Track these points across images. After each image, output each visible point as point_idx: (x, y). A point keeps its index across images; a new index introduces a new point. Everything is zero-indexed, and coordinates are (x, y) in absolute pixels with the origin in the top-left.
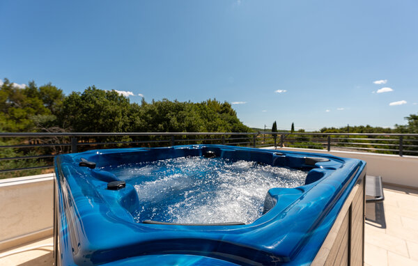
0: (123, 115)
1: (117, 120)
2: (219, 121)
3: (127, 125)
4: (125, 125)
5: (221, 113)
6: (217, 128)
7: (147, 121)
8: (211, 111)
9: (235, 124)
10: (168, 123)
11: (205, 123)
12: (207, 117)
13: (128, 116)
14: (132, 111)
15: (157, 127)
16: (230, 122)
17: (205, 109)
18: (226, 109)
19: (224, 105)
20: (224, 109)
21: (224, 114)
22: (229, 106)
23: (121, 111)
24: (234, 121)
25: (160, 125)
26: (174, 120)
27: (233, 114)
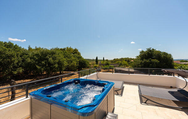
0: (17, 56)
1: (13, 59)
2: (73, 58)
3: (20, 62)
4: (19, 62)
5: (74, 53)
6: (72, 61)
7: (34, 60)
8: (69, 53)
9: (80, 59)
10: (48, 61)
11: (66, 59)
12: (67, 57)
13: (21, 56)
14: (23, 54)
15: (41, 63)
16: (78, 58)
17: (66, 52)
18: (76, 52)
19: (75, 50)
20: (75, 52)
21: (75, 54)
22: (77, 50)
23: (16, 54)
24: (80, 57)
25: (43, 62)
26: (51, 59)
27: (79, 54)
